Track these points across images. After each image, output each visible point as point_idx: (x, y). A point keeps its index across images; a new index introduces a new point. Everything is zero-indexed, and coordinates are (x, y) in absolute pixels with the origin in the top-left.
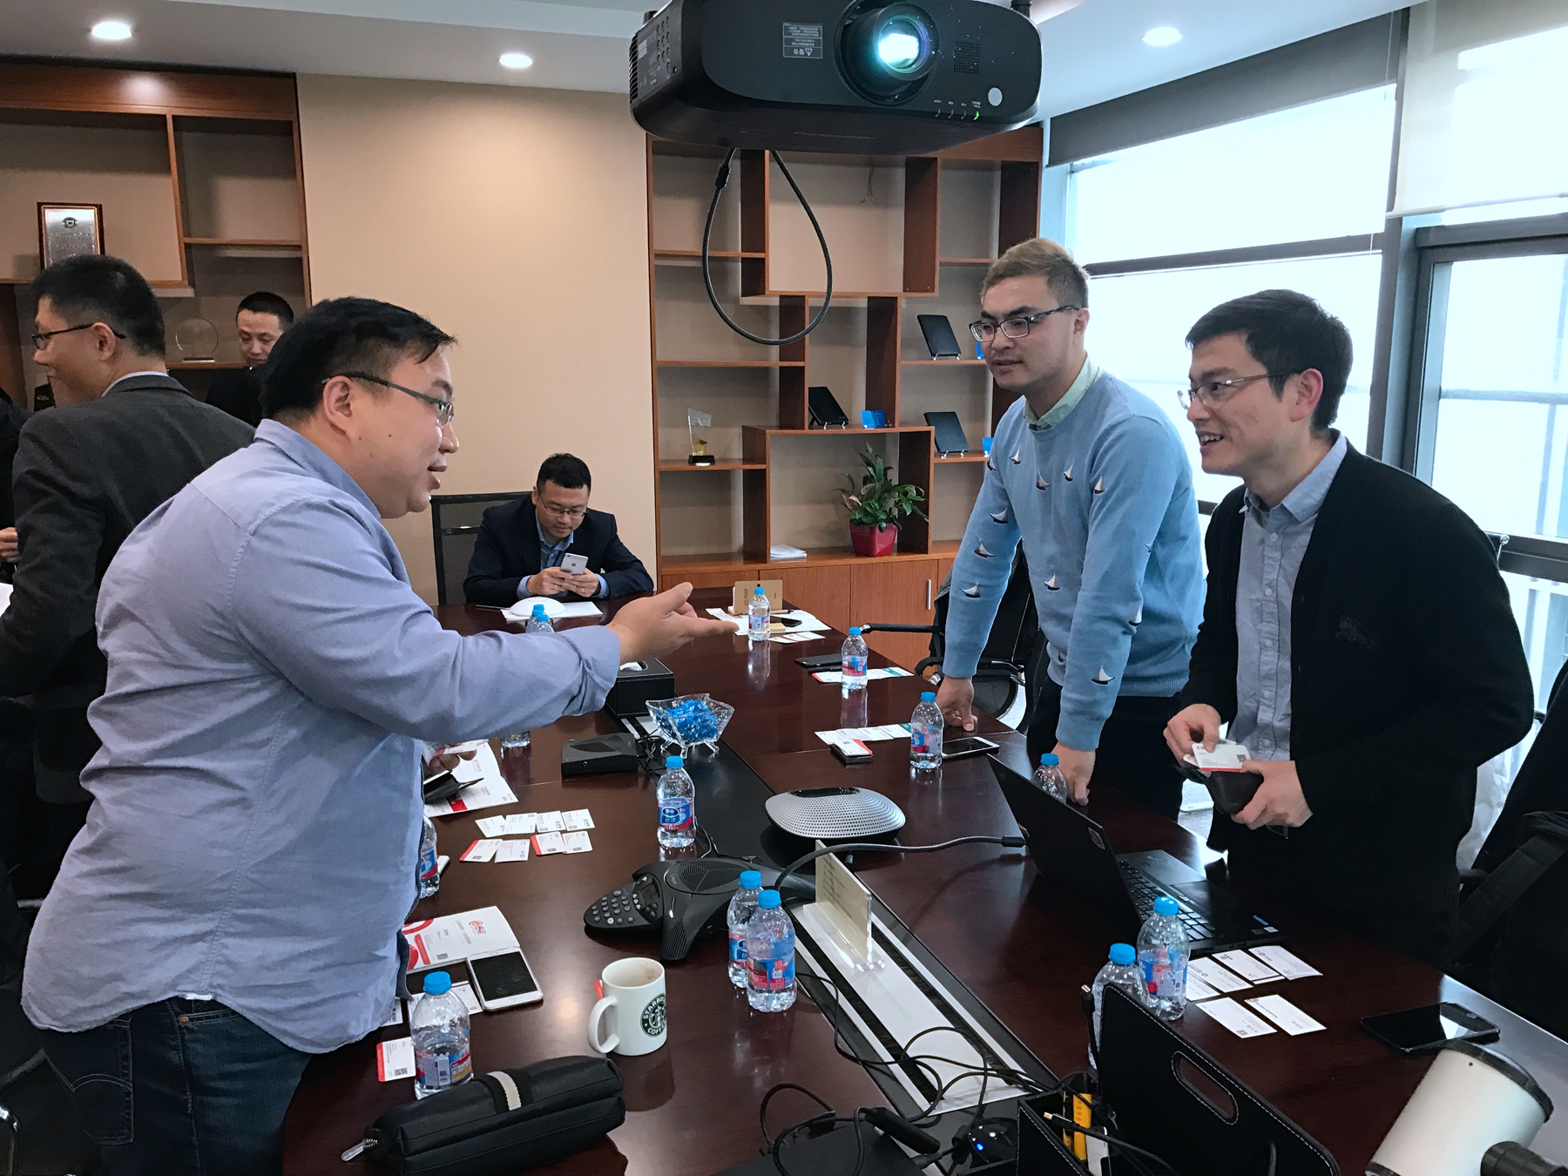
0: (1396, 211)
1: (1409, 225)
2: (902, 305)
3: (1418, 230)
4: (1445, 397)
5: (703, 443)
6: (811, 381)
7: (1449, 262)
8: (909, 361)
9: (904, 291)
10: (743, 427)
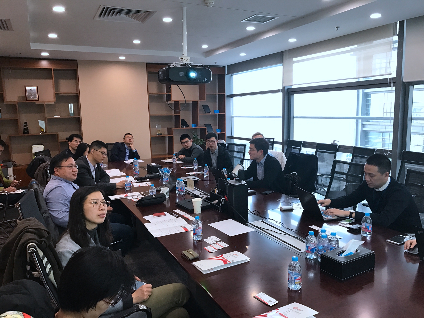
0: (284, 86)
1: (286, 88)
2: (199, 103)
3: (288, 89)
4: (295, 118)
5: (159, 131)
6: (181, 118)
7: (294, 94)
8: (201, 114)
9: (199, 100)
10: (168, 128)
